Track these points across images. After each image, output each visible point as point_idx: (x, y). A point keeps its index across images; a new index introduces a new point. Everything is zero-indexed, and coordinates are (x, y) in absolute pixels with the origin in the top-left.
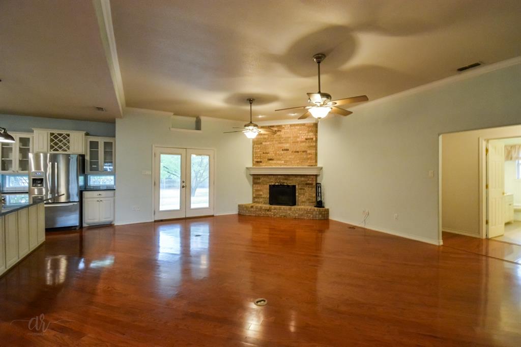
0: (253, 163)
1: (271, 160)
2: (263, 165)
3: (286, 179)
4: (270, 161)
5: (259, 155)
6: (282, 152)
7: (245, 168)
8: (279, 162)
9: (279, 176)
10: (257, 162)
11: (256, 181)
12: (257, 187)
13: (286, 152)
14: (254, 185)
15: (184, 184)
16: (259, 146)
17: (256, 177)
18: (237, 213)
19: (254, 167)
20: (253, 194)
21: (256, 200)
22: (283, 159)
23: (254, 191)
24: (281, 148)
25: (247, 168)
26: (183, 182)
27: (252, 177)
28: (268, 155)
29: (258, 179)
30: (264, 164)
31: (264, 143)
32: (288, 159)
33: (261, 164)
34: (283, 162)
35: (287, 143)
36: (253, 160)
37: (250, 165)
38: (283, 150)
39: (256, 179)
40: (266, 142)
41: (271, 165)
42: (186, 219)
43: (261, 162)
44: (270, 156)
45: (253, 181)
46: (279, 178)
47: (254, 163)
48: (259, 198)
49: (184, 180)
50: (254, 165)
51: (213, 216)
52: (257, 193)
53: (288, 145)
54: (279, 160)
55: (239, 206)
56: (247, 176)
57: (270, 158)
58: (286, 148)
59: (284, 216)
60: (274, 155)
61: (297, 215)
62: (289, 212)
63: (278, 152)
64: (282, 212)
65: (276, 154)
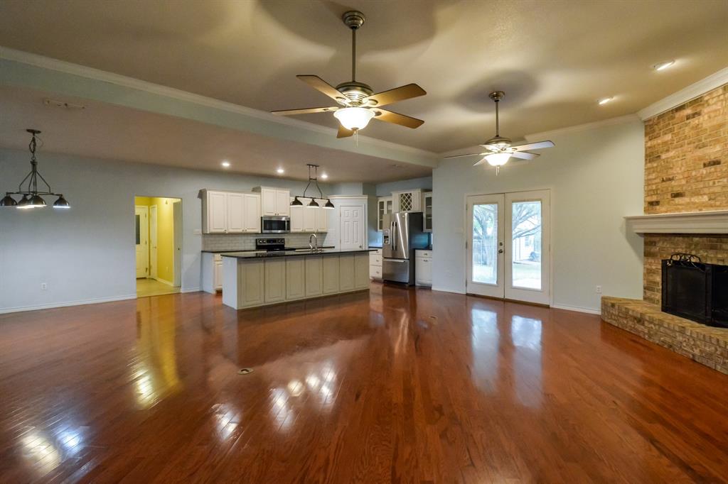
1: (677, 195)
2: (662, 211)
3: (713, 248)
4: (677, 200)
5: (654, 187)
6: (704, 171)
8: (696, 199)
9: (696, 239)
10: (651, 204)
11: (649, 248)
13: (712, 169)
14: (646, 260)
15: (502, 248)
16: (655, 165)
17: (650, 239)
18: (600, 314)
21: (648, 294)
22: (706, 191)
24: (700, 159)
26: (501, 244)
27: (642, 240)
28: (673, 183)
29: (652, 243)
30: (664, 209)
31: (664, 156)
32: (717, 190)
33: (658, 207)
34: (706, 198)
35: (718, 141)
38: (705, 165)
39: (649, 243)
40: (668, 151)
41: (678, 210)
42: (505, 301)
43: (657, 203)
44: (676, 186)
45: (645, 249)
46: (696, 245)
47: (647, 205)
48: (652, 290)
49: (502, 242)
50: (646, 210)
51: (548, 307)
52: (651, 279)
53: (718, 148)
54: (697, 193)
55: (603, 299)
57: (677, 190)
58: (712, 158)
59: (671, 346)
60: (684, 182)
61: (697, 352)
62: (680, 339)
63: (694, 173)
64: (666, 335)
65: (688, 179)
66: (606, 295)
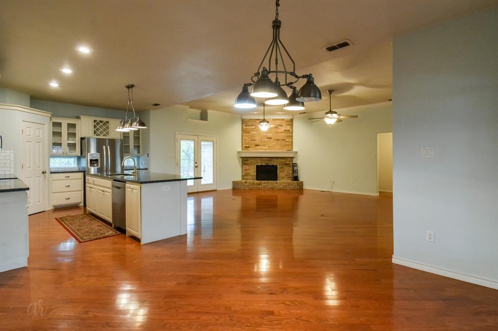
0: (242, 148)
1: (257, 145)
2: (251, 150)
3: (270, 161)
4: (257, 147)
5: (248, 142)
6: (267, 140)
7: (236, 152)
8: (264, 147)
9: (264, 159)
10: (246, 147)
11: (245, 162)
12: (246, 167)
13: (269, 139)
14: (244, 166)
15: (196, 165)
16: (248, 134)
18: (232, 188)
19: (244, 151)
20: (242, 173)
21: (245, 177)
22: (267, 145)
23: (244, 170)
24: (265, 136)
25: (238, 152)
26: (196, 163)
27: (241, 159)
29: (246, 160)
31: (251, 133)
32: (270, 145)
33: (249, 149)
34: (267, 147)
35: (271, 133)
36: (242, 146)
37: (240, 150)
38: (267, 138)
39: (245, 161)
40: (253, 131)
41: (257, 150)
42: (198, 193)
43: (249, 147)
44: (256, 142)
45: (242, 162)
47: (244, 147)
48: (247, 176)
50: (243, 149)
51: (216, 190)
52: (246, 172)
53: (271, 134)
54: (264, 146)
55: (233, 182)
56: (238, 158)
57: (256, 144)
58: (269, 137)
59: (272, 188)
60: (259, 142)
61: (281, 187)
62: (275, 185)
63: (263, 140)
64: (270, 185)
65: (261, 141)
66: (234, 180)
